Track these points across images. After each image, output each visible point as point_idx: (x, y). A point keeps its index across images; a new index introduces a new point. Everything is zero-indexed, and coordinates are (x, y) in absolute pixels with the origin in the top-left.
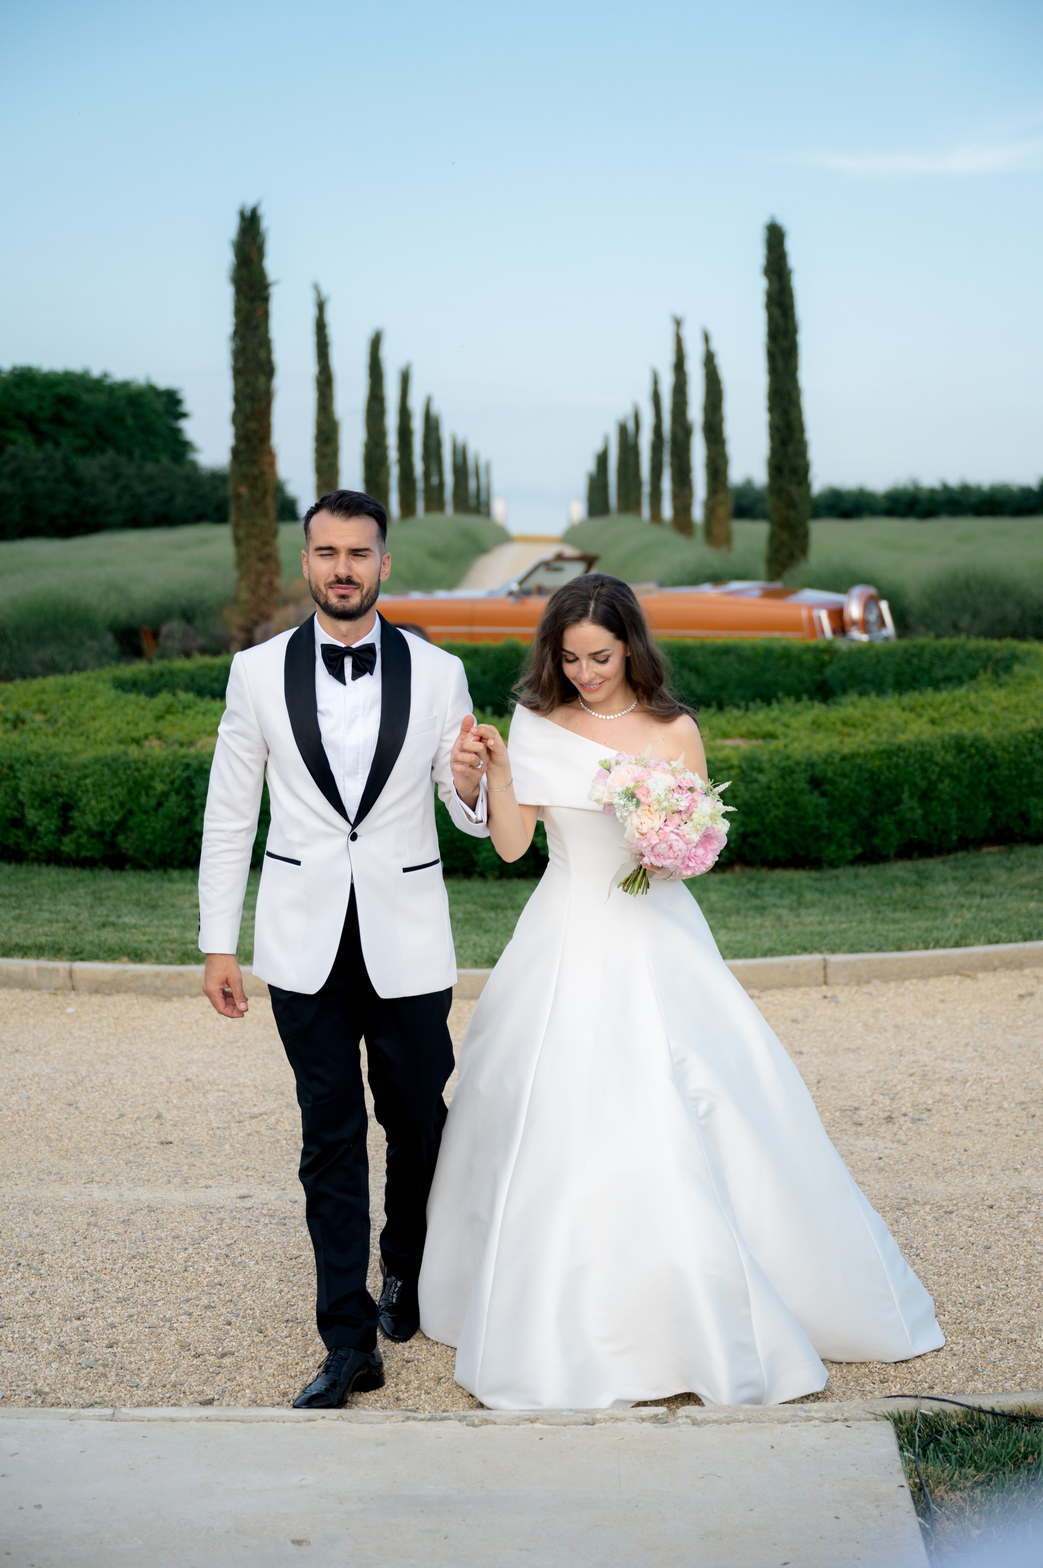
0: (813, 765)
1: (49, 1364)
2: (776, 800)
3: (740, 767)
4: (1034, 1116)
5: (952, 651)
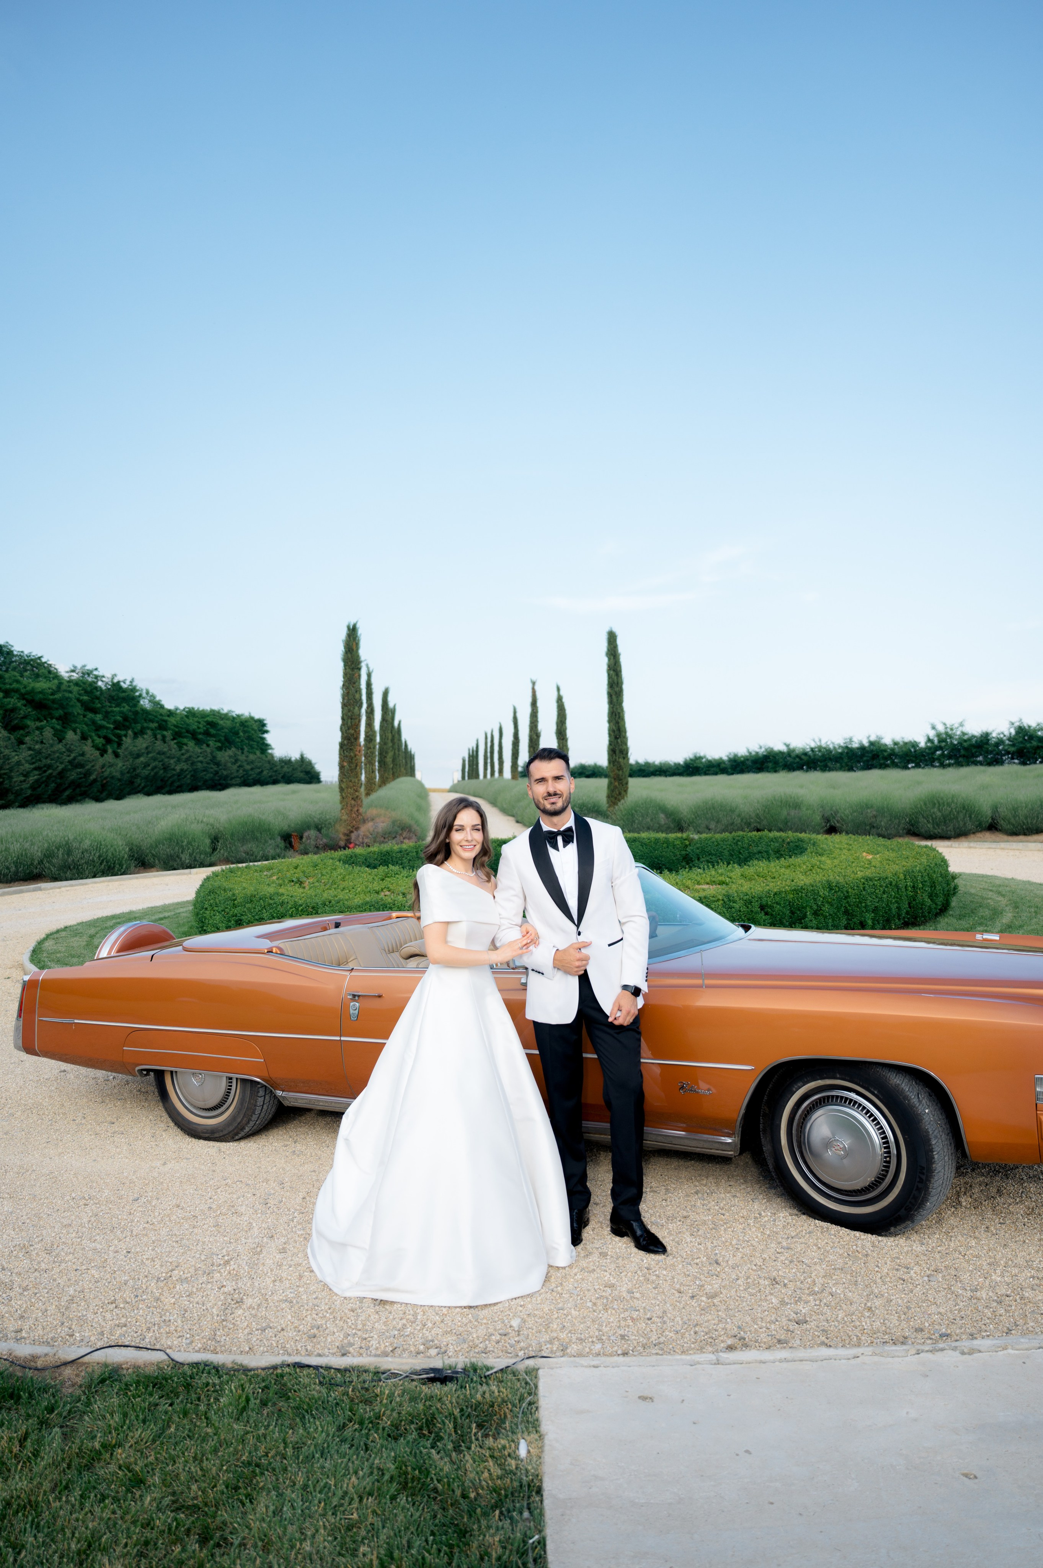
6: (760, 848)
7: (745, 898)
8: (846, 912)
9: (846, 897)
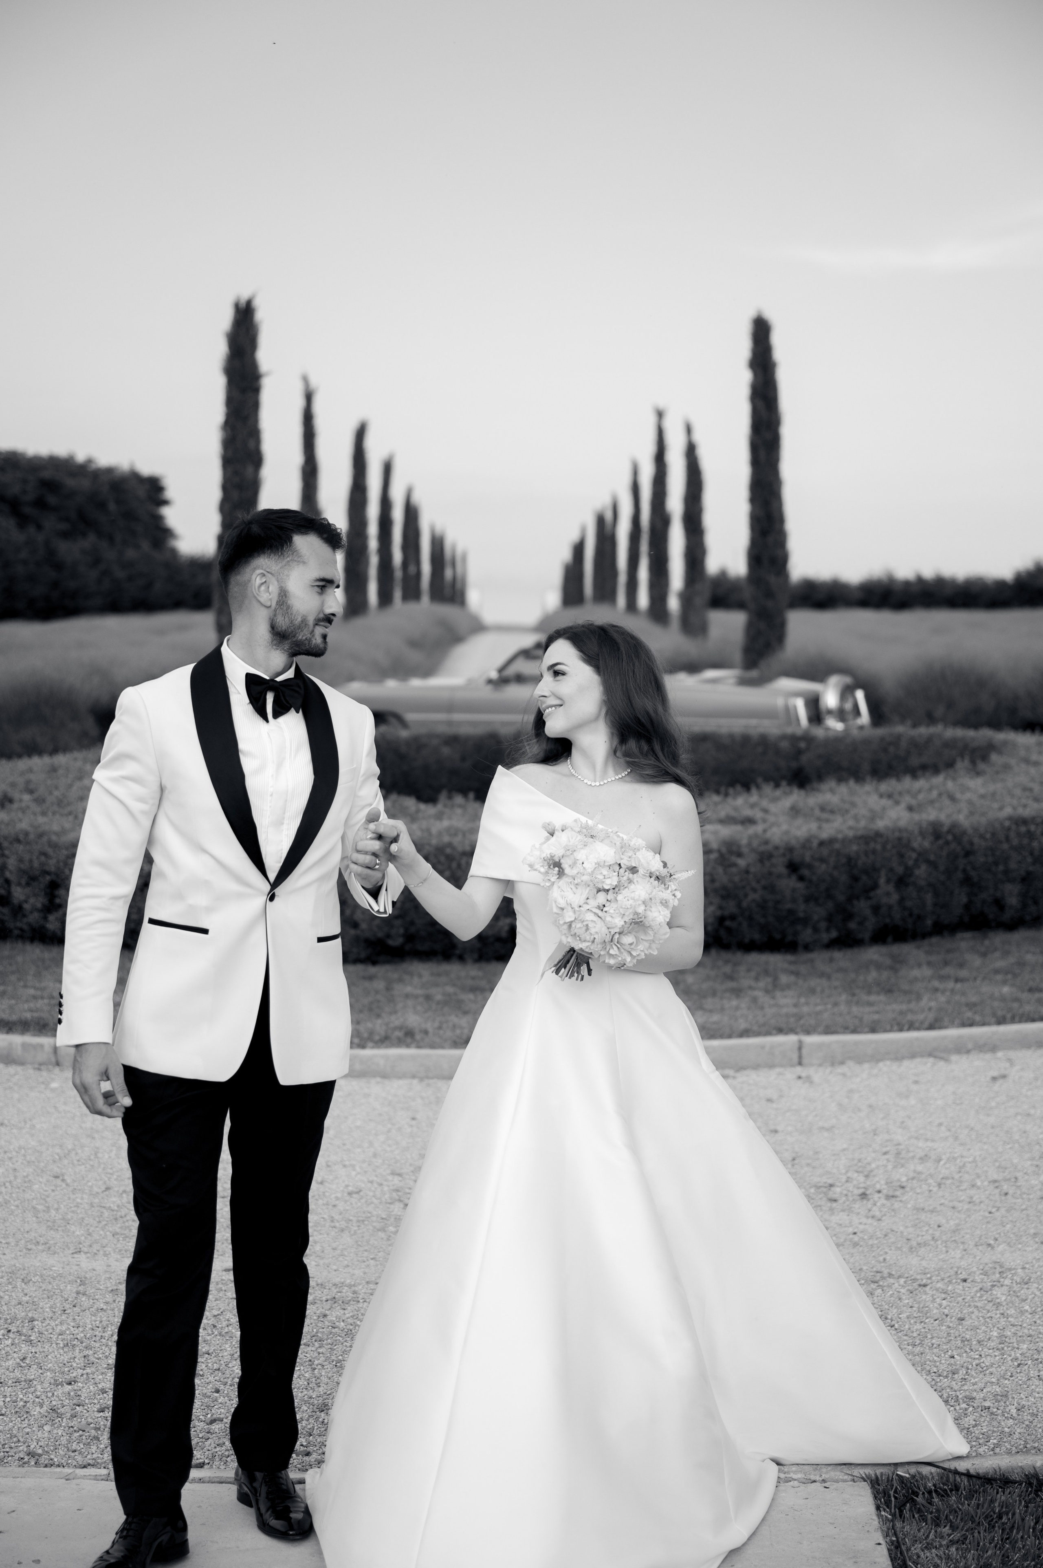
0: (790, 849)
1: (41, 1427)
2: (754, 884)
4: (1006, 1194)
5: (929, 740)
6: (925, 758)
7: (763, 848)
8: (967, 881)
9: (967, 854)
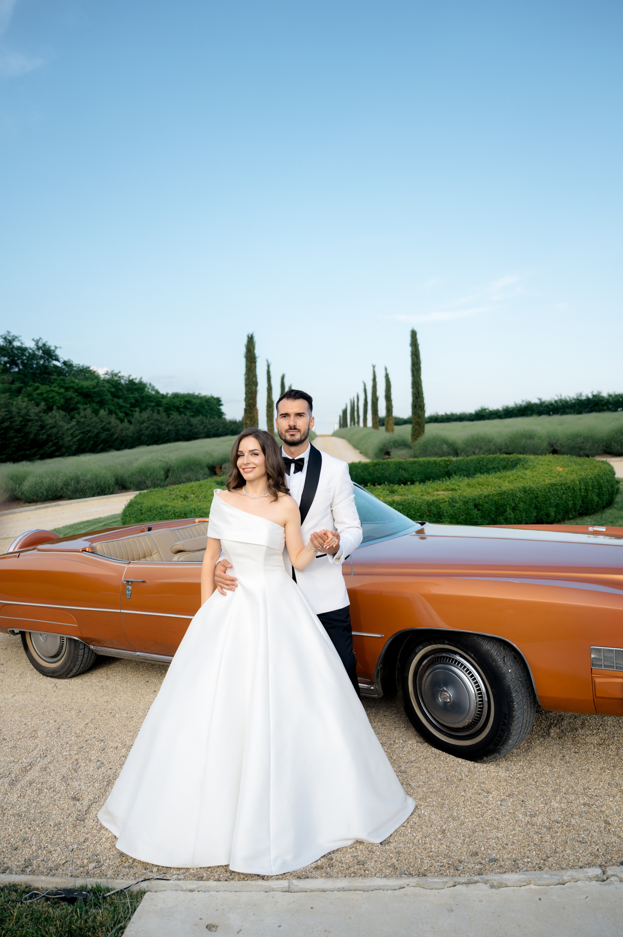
3: (449, 501)
6: (493, 465)
